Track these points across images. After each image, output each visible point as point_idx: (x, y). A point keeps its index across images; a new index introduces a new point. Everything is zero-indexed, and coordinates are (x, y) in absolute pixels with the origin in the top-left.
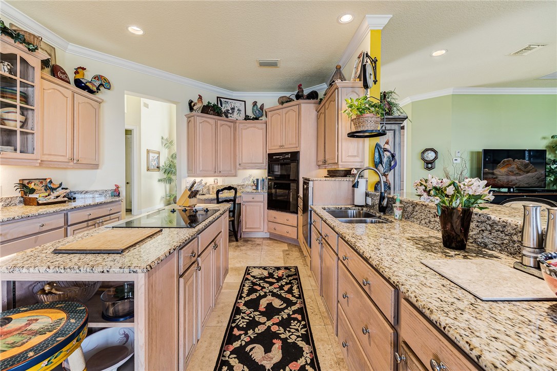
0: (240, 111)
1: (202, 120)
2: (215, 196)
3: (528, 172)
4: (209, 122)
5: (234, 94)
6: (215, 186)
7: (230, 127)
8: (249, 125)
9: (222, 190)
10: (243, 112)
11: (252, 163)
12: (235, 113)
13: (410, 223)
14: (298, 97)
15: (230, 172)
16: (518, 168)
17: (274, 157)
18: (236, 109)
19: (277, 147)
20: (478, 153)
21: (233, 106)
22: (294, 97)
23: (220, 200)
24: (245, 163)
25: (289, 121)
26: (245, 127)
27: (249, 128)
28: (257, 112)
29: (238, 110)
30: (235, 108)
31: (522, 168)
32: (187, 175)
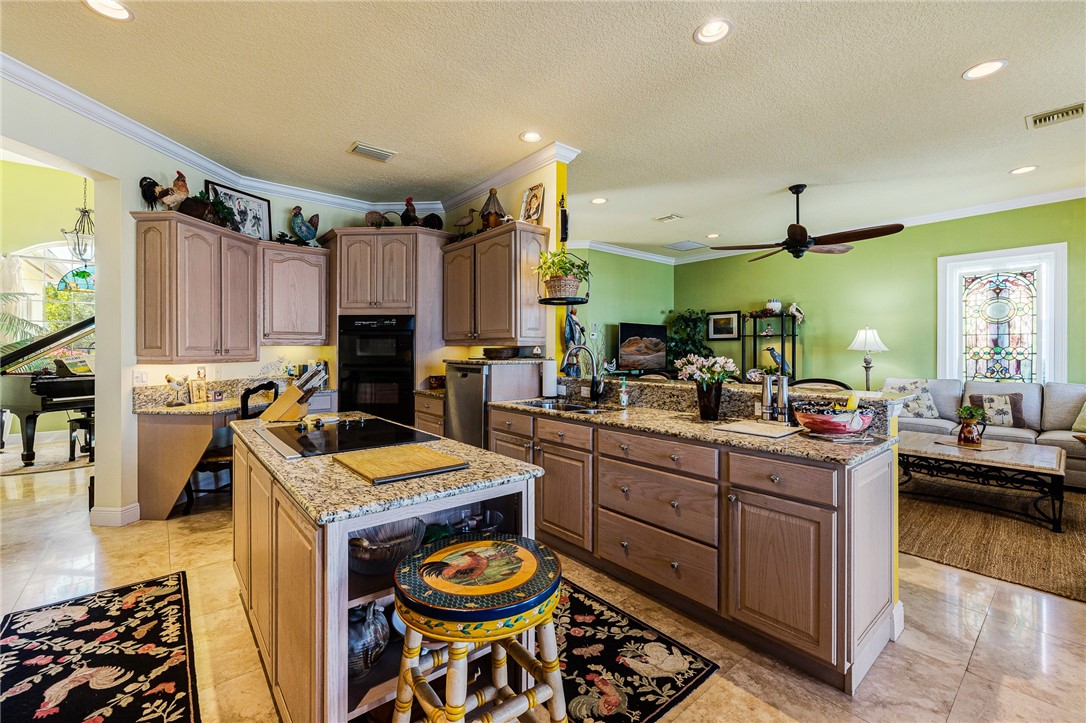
0: (259, 219)
1: (188, 231)
2: (237, 403)
3: (658, 351)
4: (203, 239)
5: (242, 181)
6: (203, 383)
7: (246, 252)
8: (288, 255)
9: (255, 390)
10: (265, 223)
11: (294, 333)
12: (249, 224)
13: (637, 409)
14: (408, 218)
15: (246, 352)
16: (646, 347)
17: (358, 323)
18: (250, 216)
19: (364, 305)
20: (613, 327)
21: (243, 208)
22: (396, 218)
23: (250, 413)
24: (279, 333)
25: (392, 260)
26: (279, 258)
27: (289, 259)
28: (304, 228)
29: (255, 217)
30: (249, 212)
31: (651, 347)
32: (135, 358)
